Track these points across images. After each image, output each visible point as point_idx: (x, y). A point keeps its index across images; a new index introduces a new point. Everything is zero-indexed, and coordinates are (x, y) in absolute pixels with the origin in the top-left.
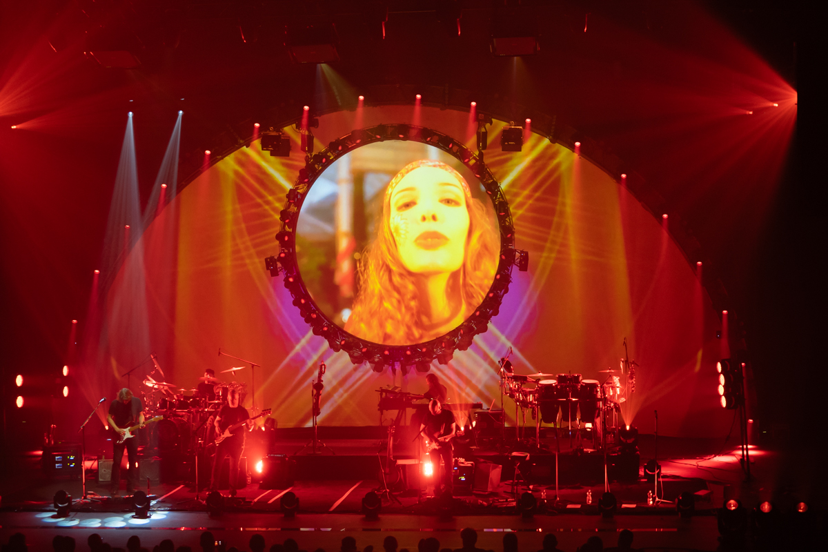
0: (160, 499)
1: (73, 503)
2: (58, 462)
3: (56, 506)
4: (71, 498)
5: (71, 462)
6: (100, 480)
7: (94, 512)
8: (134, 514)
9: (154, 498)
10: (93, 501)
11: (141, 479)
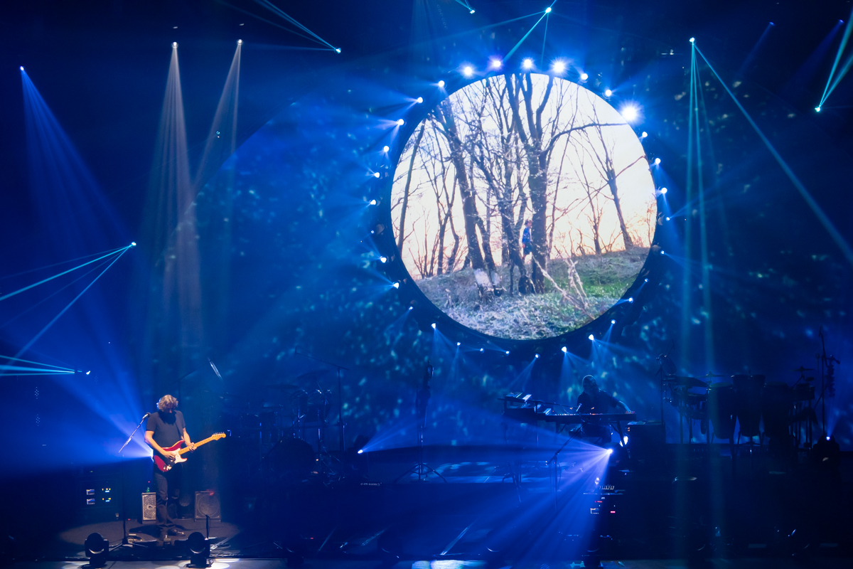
0: (222, 542)
1: (110, 550)
2: (89, 497)
3: (88, 554)
4: (107, 543)
5: (107, 496)
6: (145, 519)
7: (137, 560)
8: (189, 562)
9: (214, 542)
10: (136, 546)
11: (197, 517)
